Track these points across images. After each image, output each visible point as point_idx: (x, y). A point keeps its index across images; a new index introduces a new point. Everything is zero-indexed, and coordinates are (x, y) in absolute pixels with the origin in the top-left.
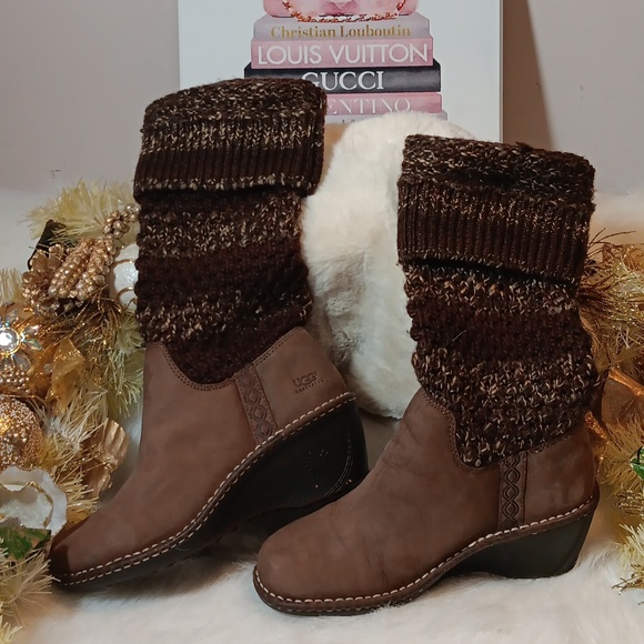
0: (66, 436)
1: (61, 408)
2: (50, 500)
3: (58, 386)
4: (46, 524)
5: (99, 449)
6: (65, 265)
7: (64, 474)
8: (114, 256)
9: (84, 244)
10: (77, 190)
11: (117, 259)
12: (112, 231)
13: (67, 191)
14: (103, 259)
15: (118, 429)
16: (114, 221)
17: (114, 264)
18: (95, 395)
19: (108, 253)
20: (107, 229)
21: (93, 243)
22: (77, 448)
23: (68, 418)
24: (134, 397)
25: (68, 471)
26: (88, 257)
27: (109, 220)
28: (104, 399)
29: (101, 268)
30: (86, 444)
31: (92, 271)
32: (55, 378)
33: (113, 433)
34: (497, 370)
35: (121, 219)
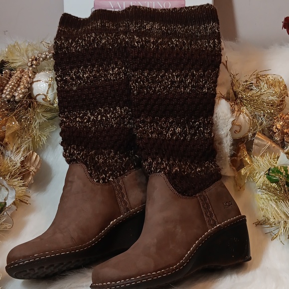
0: (13, 159)
1: (10, 147)
2: (7, 189)
3: (9, 138)
4: (5, 200)
5: (28, 165)
6: (10, 83)
7: (13, 176)
8: (33, 79)
9: (19, 72)
10: (14, 46)
11: (34, 80)
12: (32, 65)
13: (10, 46)
14: (27, 81)
15: (37, 156)
16: (33, 60)
17: (33, 82)
18: (26, 140)
19: (30, 78)
20: (29, 64)
21: (23, 71)
22: (19, 164)
23: (14, 150)
24: (44, 141)
25: (15, 174)
26: (21, 78)
27: (30, 60)
28: (31, 142)
29: (26, 85)
30: (22, 162)
31: (22, 87)
32: (7, 134)
33: (34, 157)
34: (102, 153)
35: (36, 60)
